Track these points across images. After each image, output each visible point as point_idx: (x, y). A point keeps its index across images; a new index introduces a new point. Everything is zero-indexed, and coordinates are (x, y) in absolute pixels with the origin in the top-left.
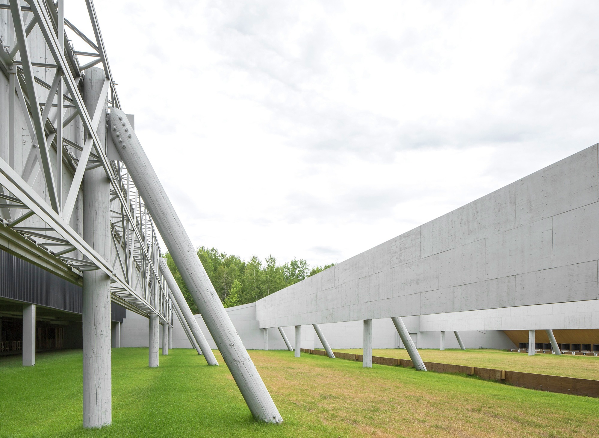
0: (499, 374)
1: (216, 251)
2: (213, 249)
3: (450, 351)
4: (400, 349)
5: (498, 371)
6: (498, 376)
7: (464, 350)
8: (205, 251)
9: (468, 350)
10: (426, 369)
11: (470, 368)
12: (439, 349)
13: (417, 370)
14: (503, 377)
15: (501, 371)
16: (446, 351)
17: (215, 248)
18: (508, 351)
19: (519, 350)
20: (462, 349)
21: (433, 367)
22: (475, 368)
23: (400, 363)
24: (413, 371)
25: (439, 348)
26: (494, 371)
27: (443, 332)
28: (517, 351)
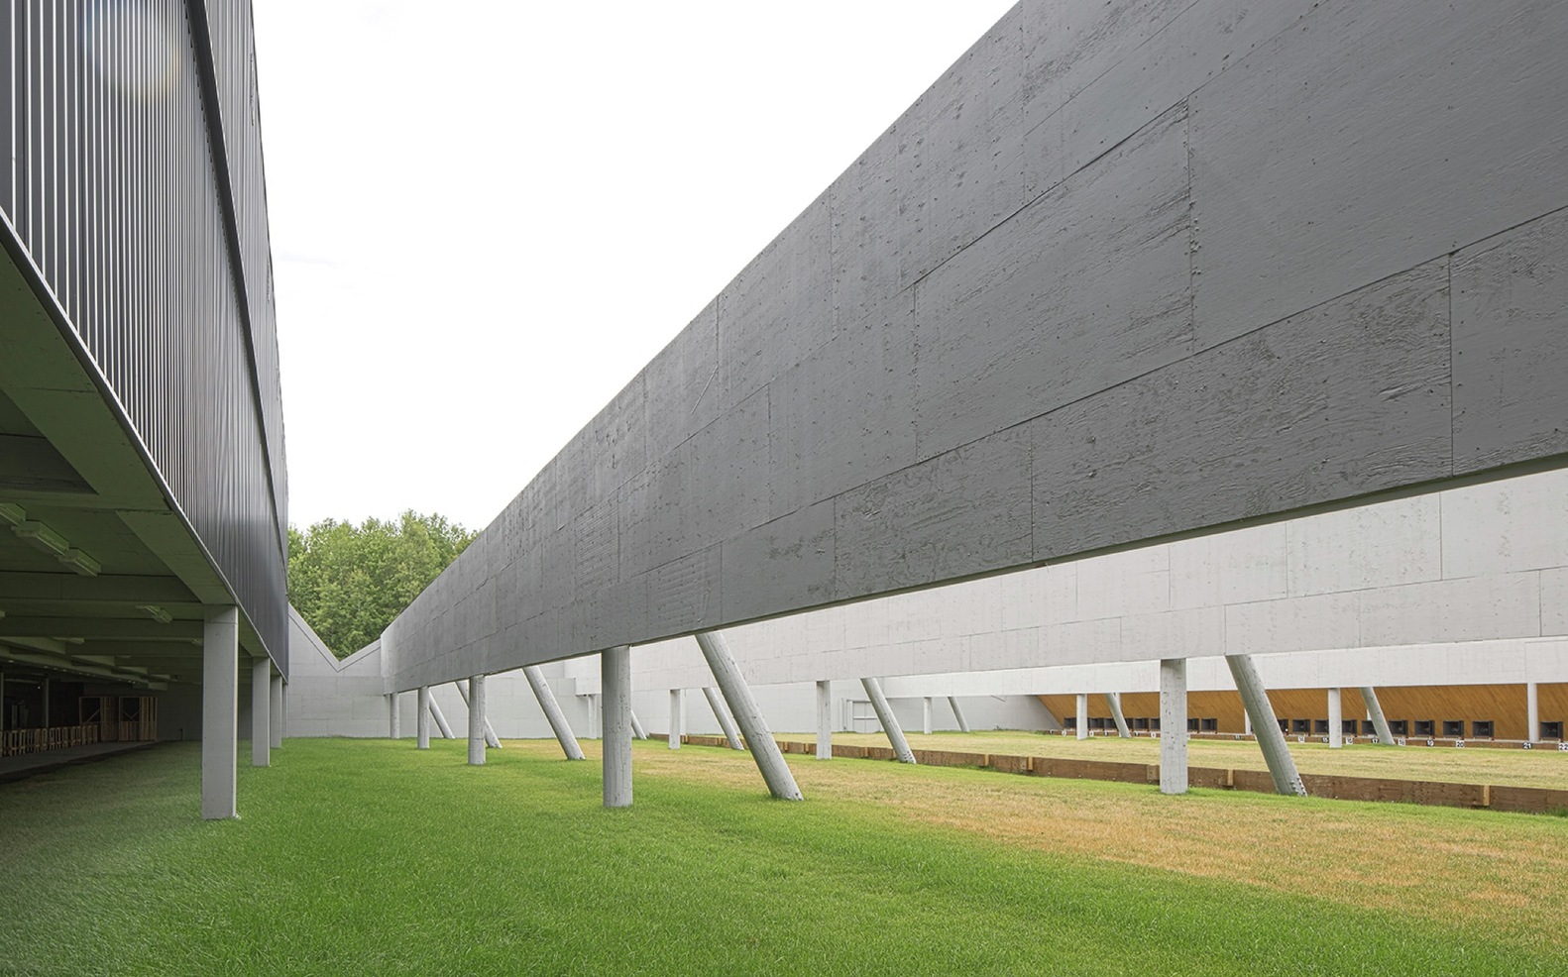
0: (1024, 763)
1: (443, 522)
2: (435, 516)
3: (943, 735)
4: (848, 732)
5: (1023, 758)
6: (1023, 766)
7: (966, 733)
8: (417, 520)
9: (973, 733)
10: (915, 762)
11: (983, 756)
12: (923, 732)
13: (901, 762)
14: (1031, 768)
15: (1027, 758)
16: (935, 735)
17: (440, 515)
18: (1045, 733)
19: (1064, 732)
20: (963, 732)
21: (926, 758)
22: (990, 756)
23: (870, 754)
24: (896, 765)
25: (920, 730)
26: (1018, 759)
27: (929, 699)
28: (1060, 734)
